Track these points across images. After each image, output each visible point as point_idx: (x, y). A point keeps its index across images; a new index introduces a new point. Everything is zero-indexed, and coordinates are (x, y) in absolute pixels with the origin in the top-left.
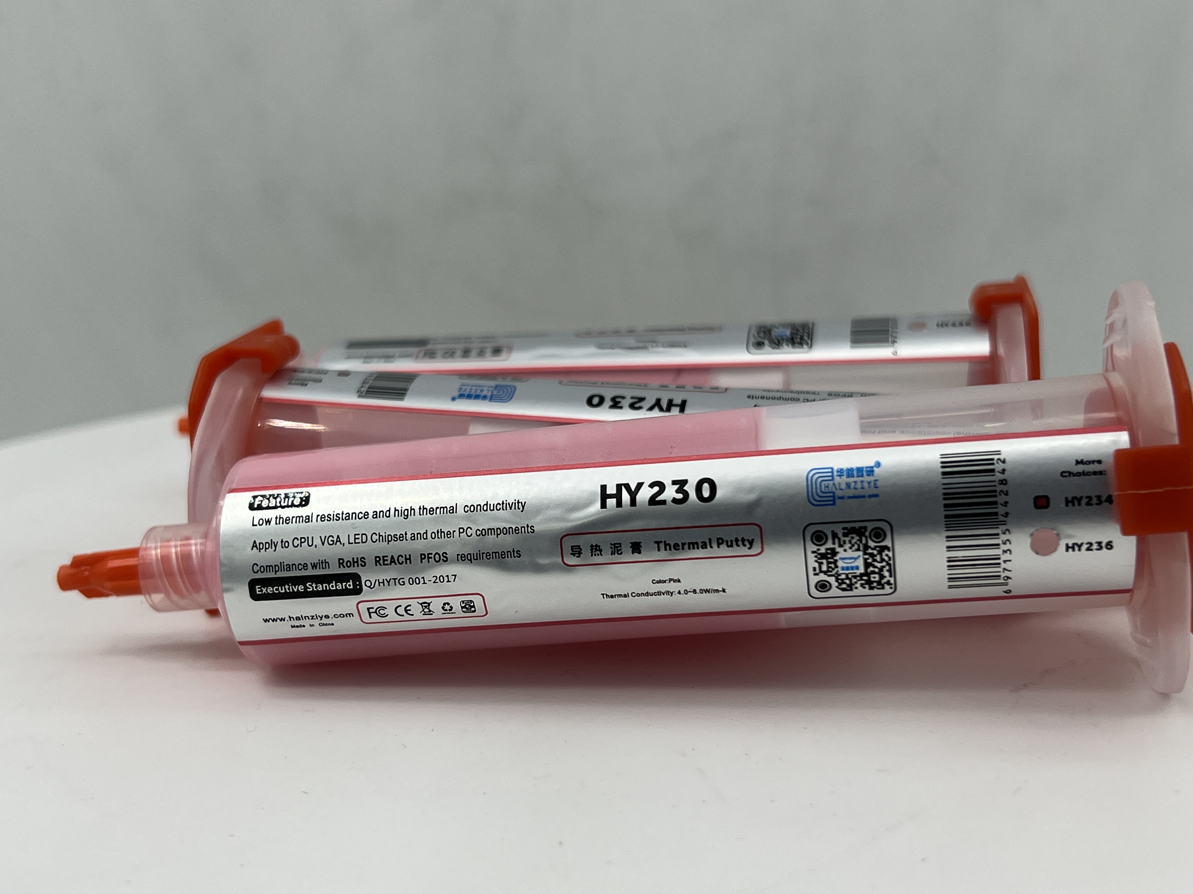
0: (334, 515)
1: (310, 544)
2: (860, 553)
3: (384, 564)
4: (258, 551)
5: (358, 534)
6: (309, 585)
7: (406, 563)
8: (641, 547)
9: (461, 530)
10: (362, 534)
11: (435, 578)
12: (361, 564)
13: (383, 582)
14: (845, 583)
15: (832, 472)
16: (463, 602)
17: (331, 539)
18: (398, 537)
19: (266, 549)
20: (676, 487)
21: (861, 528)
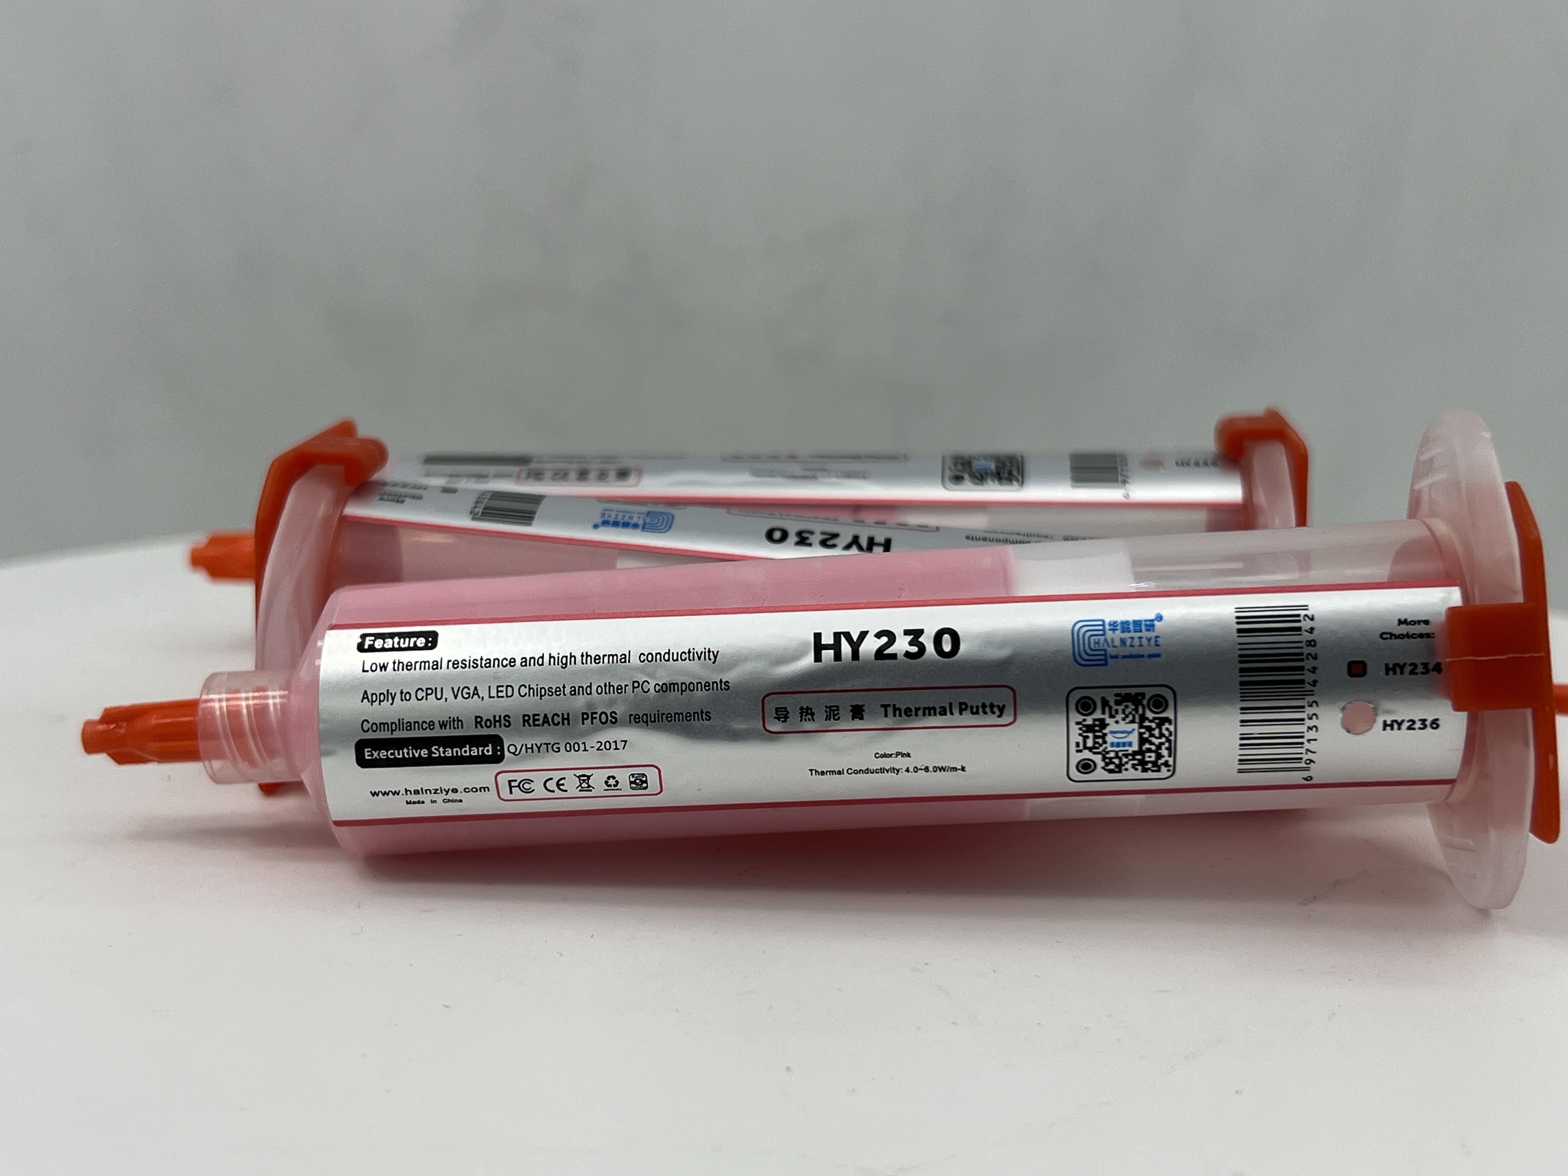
0: (470, 660)
1: (439, 697)
2: (1136, 726)
3: (535, 725)
4: (370, 703)
5: (502, 686)
6: (435, 749)
7: (563, 724)
8: (864, 711)
9: (636, 685)
10: (507, 686)
11: (599, 744)
12: (504, 724)
13: (532, 748)
14: (1114, 763)
15: (1103, 625)
16: (633, 775)
17: (466, 690)
18: (553, 691)
19: (380, 701)
20: (909, 638)
21: (1137, 694)
